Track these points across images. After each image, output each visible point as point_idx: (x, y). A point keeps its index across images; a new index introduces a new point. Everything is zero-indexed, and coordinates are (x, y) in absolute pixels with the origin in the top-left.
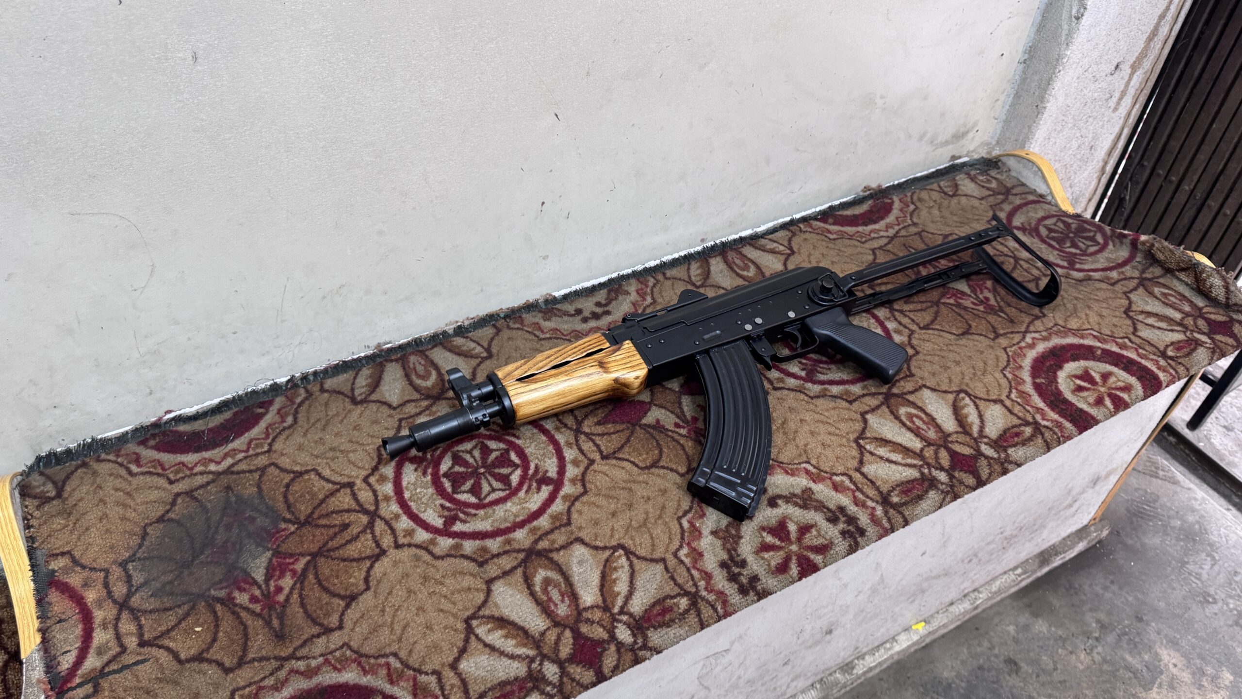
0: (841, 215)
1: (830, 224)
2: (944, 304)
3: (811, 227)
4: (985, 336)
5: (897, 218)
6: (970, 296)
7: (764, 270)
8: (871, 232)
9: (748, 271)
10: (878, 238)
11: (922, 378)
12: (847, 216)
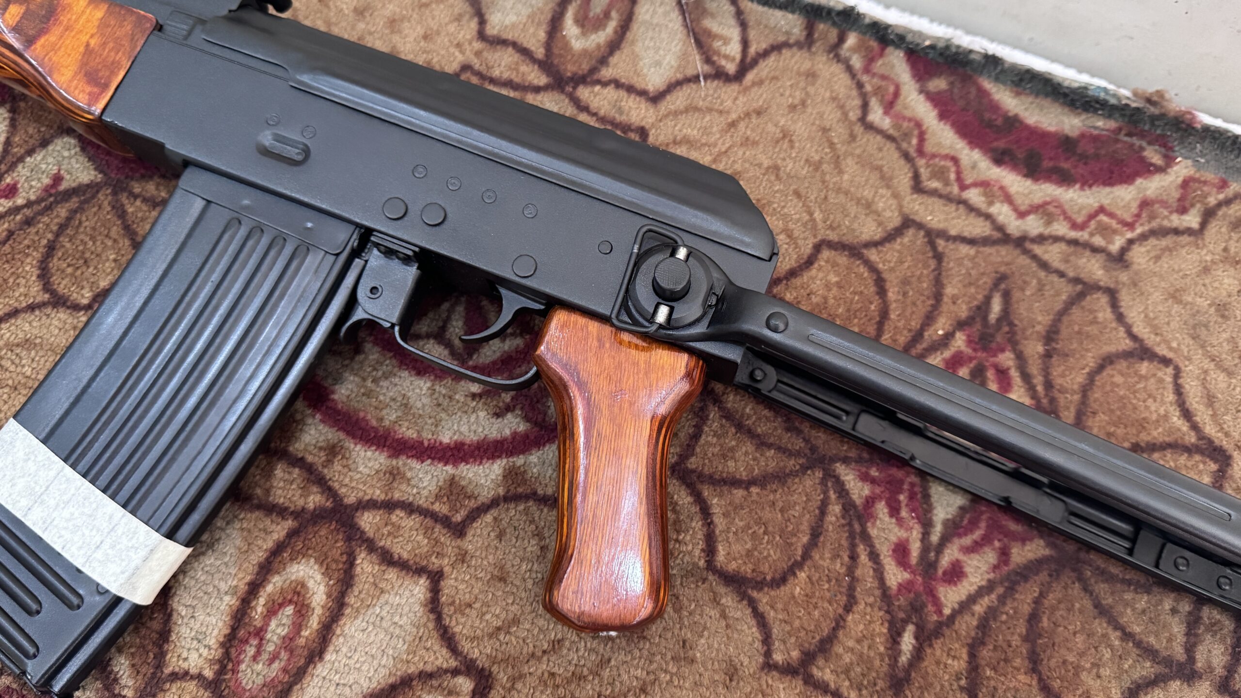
0: (983, 93)
1: (921, 91)
2: (830, 476)
3: (870, 61)
4: (767, 640)
5: (1102, 210)
6: (927, 525)
7: (613, 60)
8: (984, 185)
9: (584, 34)
10: (971, 209)
11: (463, 557)
12: (995, 107)
